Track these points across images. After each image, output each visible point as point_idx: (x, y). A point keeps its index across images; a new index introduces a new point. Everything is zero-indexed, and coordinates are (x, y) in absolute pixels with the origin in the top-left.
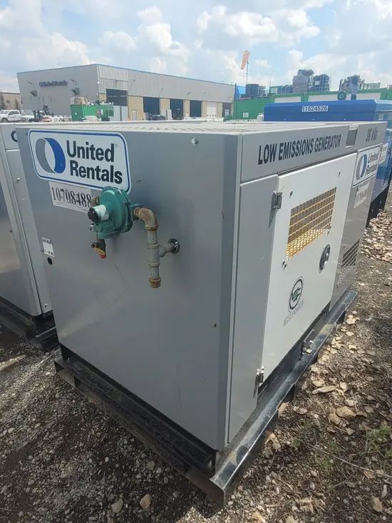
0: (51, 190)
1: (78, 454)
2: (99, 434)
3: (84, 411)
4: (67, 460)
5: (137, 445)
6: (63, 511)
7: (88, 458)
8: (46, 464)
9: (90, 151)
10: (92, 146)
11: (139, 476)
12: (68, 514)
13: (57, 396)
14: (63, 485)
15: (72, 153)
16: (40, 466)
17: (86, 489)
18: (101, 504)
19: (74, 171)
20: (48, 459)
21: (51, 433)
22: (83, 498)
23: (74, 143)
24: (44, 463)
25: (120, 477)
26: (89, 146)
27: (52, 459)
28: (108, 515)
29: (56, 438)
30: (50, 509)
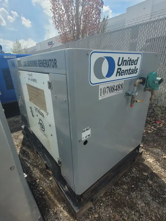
0: (100, 90)
1: (132, 199)
2: (121, 190)
3: (108, 198)
4: (136, 204)
5: (125, 175)
6: (158, 203)
7: (134, 194)
8: (140, 214)
9: (129, 62)
10: (131, 59)
11: (137, 175)
12: (158, 200)
13: (97, 216)
14: (148, 204)
15: (120, 64)
16: (142, 217)
17: (147, 194)
18: (151, 188)
19: (118, 74)
20: (138, 214)
21: (123, 215)
22: (151, 194)
23: (123, 58)
24: (140, 215)
25: (139, 181)
26: (129, 59)
27: (137, 211)
28: (154, 185)
29: (125, 212)
30: (159, 209)
